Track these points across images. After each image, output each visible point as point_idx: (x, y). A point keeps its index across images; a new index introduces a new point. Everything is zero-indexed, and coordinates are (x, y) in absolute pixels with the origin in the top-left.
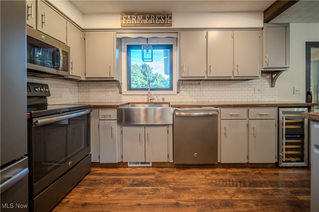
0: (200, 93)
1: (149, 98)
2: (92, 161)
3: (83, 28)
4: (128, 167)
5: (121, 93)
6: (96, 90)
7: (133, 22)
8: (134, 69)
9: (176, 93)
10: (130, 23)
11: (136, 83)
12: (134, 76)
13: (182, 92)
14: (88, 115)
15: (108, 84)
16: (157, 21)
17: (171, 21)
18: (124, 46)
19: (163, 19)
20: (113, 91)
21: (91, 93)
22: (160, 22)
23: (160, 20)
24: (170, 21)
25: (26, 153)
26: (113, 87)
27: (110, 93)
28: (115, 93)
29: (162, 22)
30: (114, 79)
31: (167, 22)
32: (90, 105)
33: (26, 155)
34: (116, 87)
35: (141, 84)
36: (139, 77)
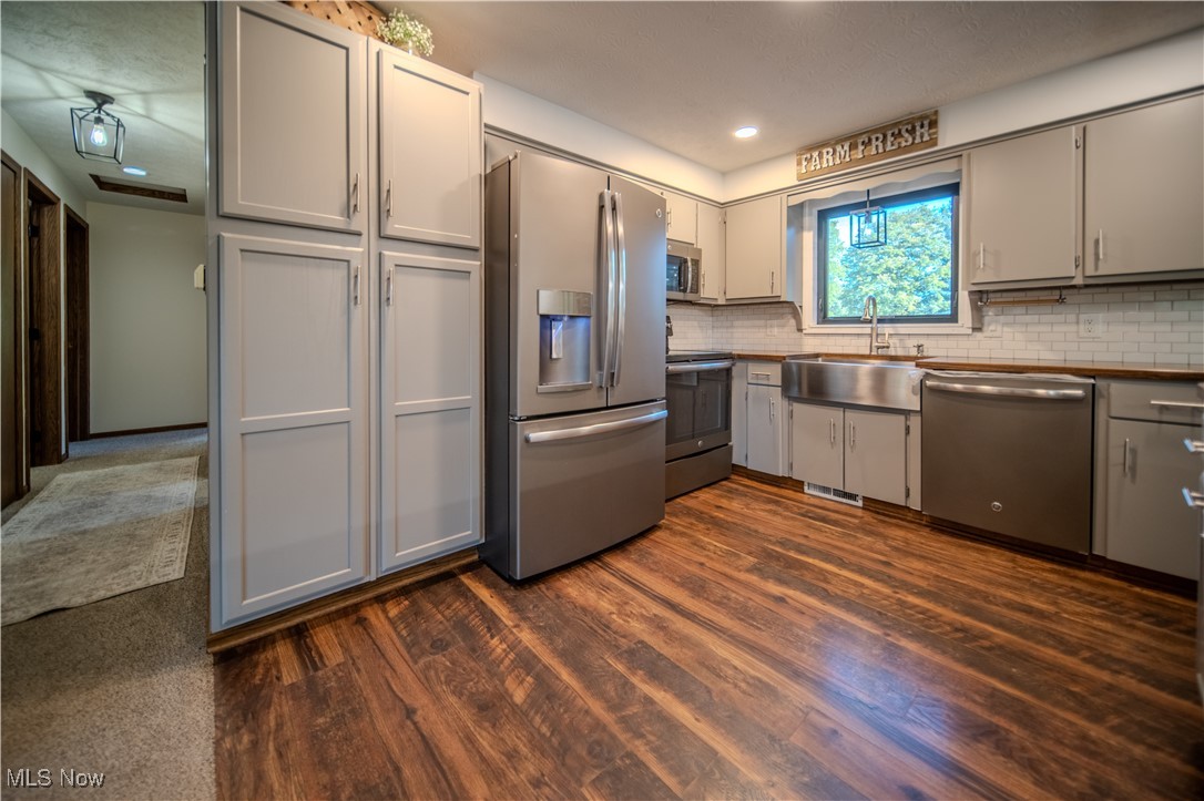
0: (1078, 332)
1: (875, 344)
2: (734, 462)
3: (722, 202)
4: (803, 493)
5: (800, 330)
6: (746, 323)
7: (825, 165)
8: (908, 228)
9: (970, 331)
10: (818, 167)
11: (918, 284)
12: (912, 255)
13: (992, 327)
14: (728, 371)
15: (772, 309)
16: (889, 143)
17: (935, 133)
18: (810, 214)
19: (906, 135)
20: (783, 326)
21: (735, 330)
22: (899, 143)
23: (900, 140)
24: (929, 135)
25: (664, 396)
26: (782, 316)
27: (776, 330)
28: (786, 329)
29: (903, 144)
30: (781, 300)
31: (922, 137)
32: (730, 354)
33: (663, 399)
34: (790, 316)
35: (944, 289)
36: (932, 257)
